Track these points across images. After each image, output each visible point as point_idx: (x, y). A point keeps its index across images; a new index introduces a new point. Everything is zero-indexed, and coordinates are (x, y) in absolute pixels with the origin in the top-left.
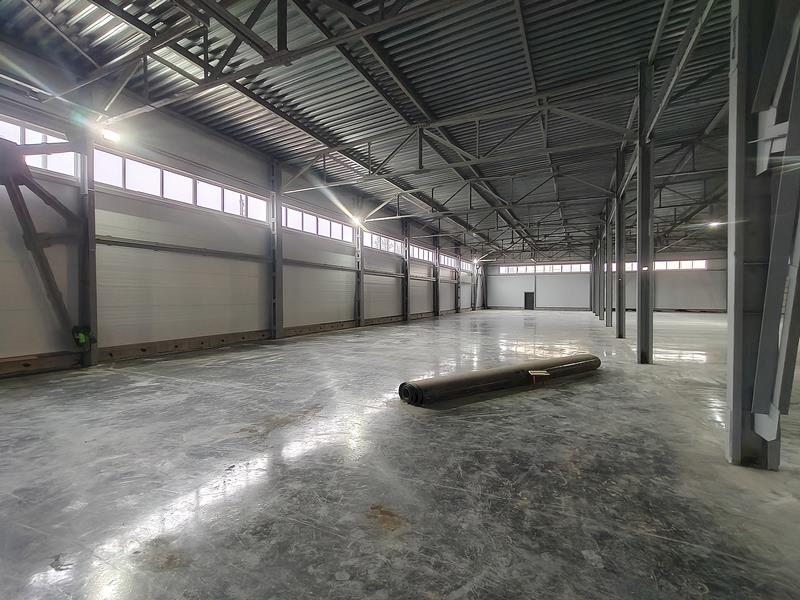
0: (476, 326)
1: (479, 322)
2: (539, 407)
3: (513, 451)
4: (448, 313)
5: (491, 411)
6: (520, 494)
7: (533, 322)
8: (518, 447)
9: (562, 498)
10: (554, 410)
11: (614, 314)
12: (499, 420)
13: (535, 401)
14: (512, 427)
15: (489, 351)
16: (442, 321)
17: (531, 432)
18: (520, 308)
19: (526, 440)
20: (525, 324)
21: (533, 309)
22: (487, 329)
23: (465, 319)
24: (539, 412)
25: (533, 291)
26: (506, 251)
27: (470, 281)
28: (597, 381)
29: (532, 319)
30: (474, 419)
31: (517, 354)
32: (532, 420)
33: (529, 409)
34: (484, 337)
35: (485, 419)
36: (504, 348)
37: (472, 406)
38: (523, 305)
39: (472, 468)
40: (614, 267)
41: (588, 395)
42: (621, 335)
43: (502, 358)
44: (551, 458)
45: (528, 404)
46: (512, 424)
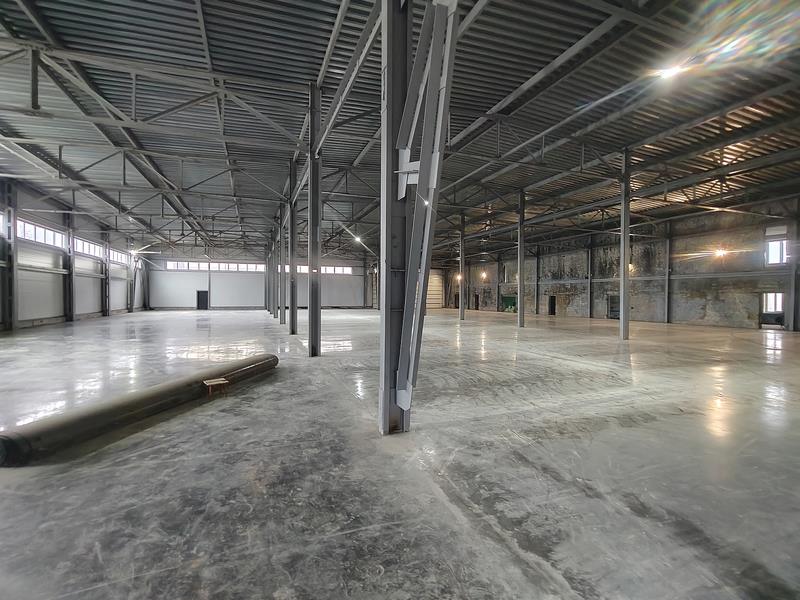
0: (133, 332)
1: (137, 327)
2: (217, 423)
3: (184, 491)
4: (89, 317)
5: (152, 442)
6: (194, 552)
7: (208, 322)
8: (191, 484)
9: (248, 533)
10: (234, 421)
11: (288, 312)
12: (166, 452)
13: (212, 415)
14: (184, 458)
15: (151, 362)
16: (77, 328)
17: (206, 457)
18: (191, 309)
19: (202, 470)
20: (198, 326)
21: (206, 309)
22: (149, 335)
23: (117, 324)
24: (218, 428)
25: (207, 290)
26: (174, 244)
27: (125, 277)
28: (276, 380)
29: (206, 320)
30: (125, 462)
31: (188, 362)
32: (209, 441)
33: (204, 427)
34: (145, 345)
35: (143, 457)
36: (171, 357)
37: (123, 443)
38: (195, 305)
39: (121, 540)
40: (287, 269)
41: (268, 397)
42: (293, 332)
43: (170, 369)
44: (233, 483)
45: (204, 421)
46: (183, 453)
